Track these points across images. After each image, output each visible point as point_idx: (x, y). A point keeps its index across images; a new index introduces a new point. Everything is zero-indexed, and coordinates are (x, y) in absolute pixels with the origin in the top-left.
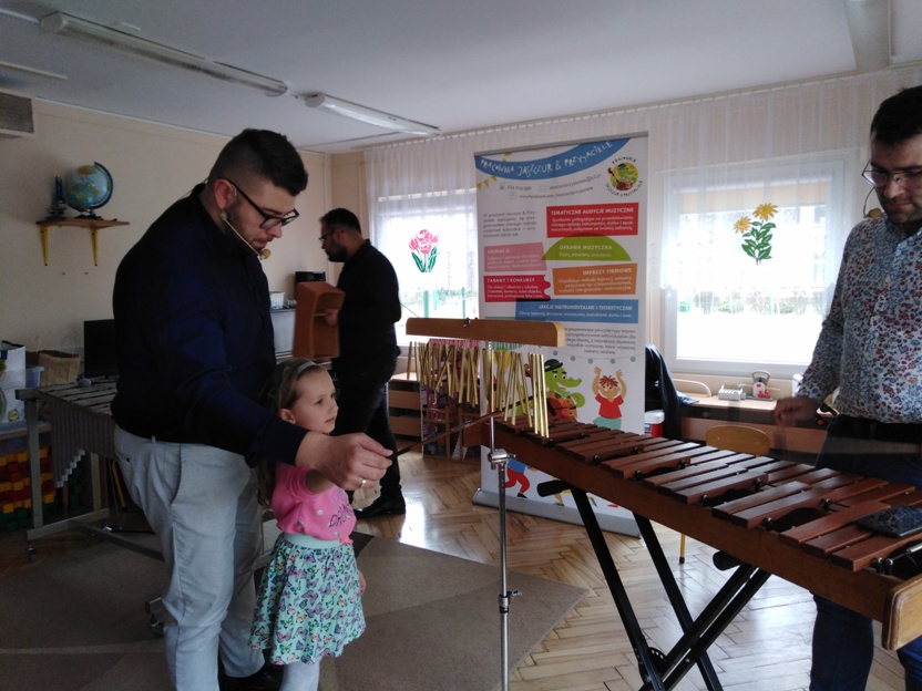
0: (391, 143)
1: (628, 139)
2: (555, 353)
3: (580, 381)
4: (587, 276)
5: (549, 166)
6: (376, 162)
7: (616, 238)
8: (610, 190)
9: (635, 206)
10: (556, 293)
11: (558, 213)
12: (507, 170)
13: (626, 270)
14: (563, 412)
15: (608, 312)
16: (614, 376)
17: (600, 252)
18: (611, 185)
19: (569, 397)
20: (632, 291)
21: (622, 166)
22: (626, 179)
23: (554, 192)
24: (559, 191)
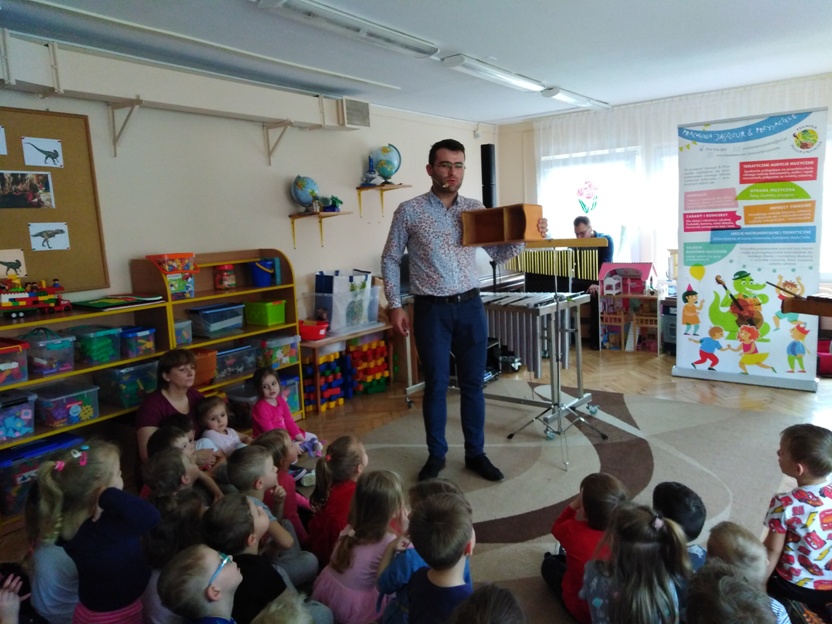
1: (811, 113)
3: (764, 285)
4: (773, 211)
5: (743, 133)
7: (798, 183)
8: (795, 149)
9: (815, 160)
10: (746, 223)
11: (749, 166)
12: (706, 137)
13: (806, 205)
14: (750, 307)
15: (790, 235)
16: (794, 281)
17: (783, 193)
18: (795, 146)
19: (755, 297)
20: (812, 220)
21: (805, 131)
22: (808, 140)
23: (746, 151)
24: (751, 151)
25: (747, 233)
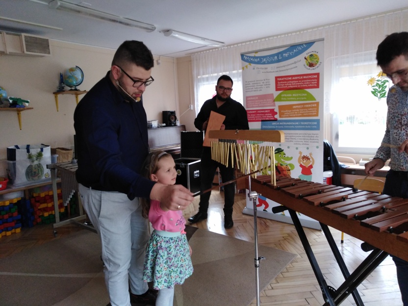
0: (203, 51)
1: (314, 43)
2: (280, 145)
3: (292, 158)
4: (295, 109)
5: (276, 57)
6: (197, 60)
7: (309, 90)
8: (306, 67)
9: (318, 74)
10: (280, 117)
11: (281, 79)
12: (256, 60)
13: (314, 105)
14: (284, 172)
15: (305, 125)
16: (308, 155)
17: (301, 97)
18: (306, 65)
19: (287, 165)
20: (317, 115)
21: (311, 55)
22: (314, 61)
23: (278, 69)
24: (281, 69)
25: (281, 123)
